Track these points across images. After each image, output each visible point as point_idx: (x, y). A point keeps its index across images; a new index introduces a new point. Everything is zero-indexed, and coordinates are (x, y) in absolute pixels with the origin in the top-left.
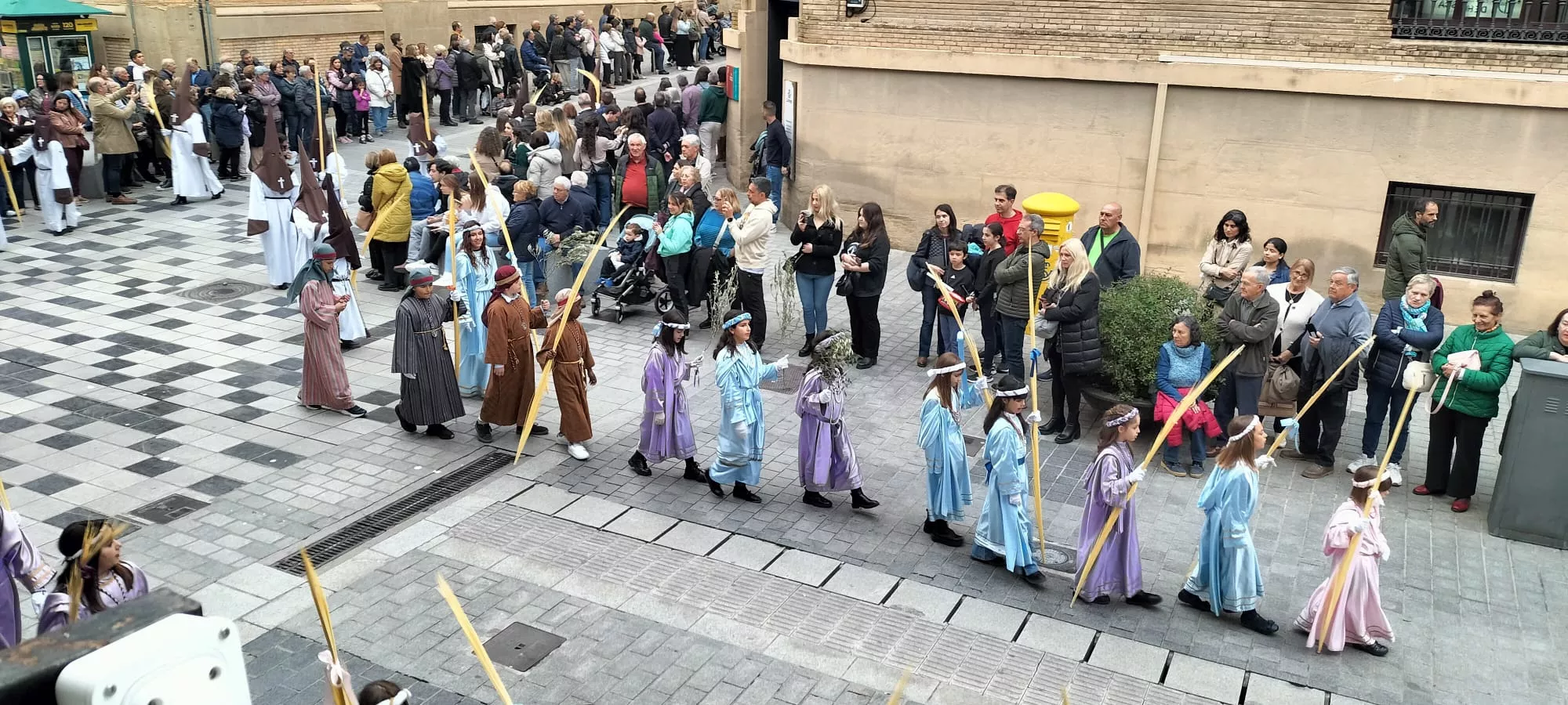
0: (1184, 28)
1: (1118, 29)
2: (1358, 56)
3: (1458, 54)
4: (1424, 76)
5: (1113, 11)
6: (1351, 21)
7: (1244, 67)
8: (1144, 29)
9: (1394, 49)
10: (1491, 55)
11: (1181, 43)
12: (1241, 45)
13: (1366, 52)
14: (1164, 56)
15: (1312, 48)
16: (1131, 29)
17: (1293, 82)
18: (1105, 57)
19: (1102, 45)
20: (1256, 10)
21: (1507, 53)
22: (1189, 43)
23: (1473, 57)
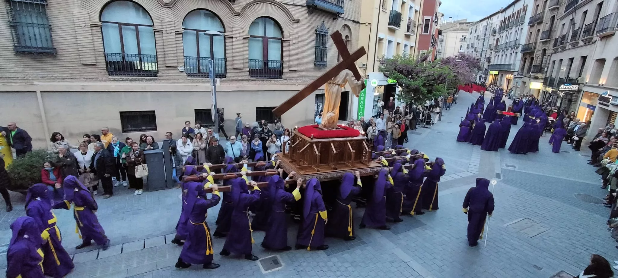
0: (42, 74)
1: (15, 75)
2: (100, 81)
3: (127, 79)
4: (120, 85)
5: (11, 70)
6: (96, 72)
7: (66, 85)
8: (25, 75)
9: (109, 79)
10: (135, 80)
11: (41, 79)
12: (63, 79)
13: (103, 80)
14: (36, 83)
15: (86, 79)
16: (20, 75)
17: (83, 89)
18: (13, 84)
19: (9, 80)
20: (65, 69)
21: (139, 79)
22: (44, 79)
23: (131, 80)
